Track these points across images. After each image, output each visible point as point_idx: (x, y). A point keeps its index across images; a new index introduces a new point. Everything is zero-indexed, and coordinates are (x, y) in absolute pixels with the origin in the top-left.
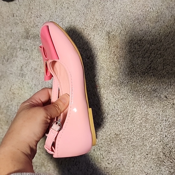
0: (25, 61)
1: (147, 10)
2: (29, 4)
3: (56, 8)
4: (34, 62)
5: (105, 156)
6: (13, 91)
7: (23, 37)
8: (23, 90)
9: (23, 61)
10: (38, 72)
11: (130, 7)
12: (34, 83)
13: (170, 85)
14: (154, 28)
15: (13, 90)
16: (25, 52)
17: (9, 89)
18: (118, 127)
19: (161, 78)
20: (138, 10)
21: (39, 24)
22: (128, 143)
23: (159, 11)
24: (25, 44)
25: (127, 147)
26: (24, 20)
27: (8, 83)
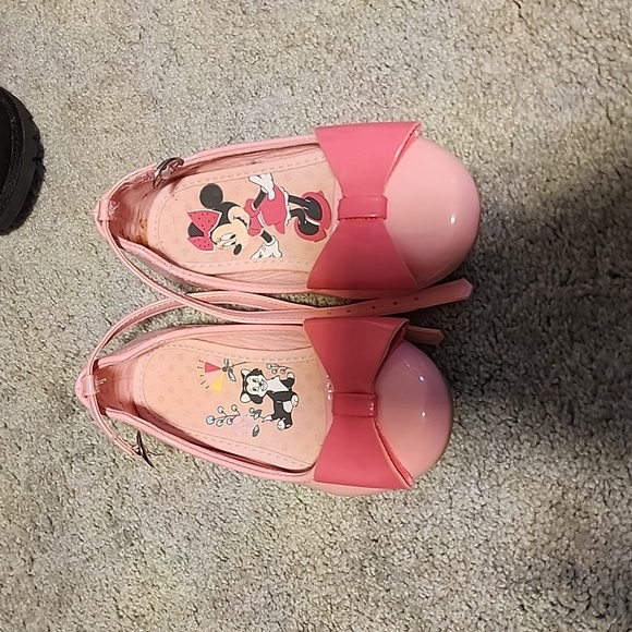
0: (106, 487)
1: (373, 79)
2: (11, 308)
3: (103, 264)
4: (140, 469)
5: (570, 599)
6: (130, 613)
7: (57, 419)
8: (160, 584)
9: (100, 492)
10: (172, 488)
11: (318, 108)
12: (181, 533)
13: (600, 232)
14: (429, 112)
15: (127, 607)
16: (89, 458)
17: (114, 616)
18: (542, 477)
19: (559, 234)
20: (349, 98)
21: (81, 344)
22: (610, 503)
23: (408, 59)
24: (76, 436)
25: (616, 518)
26: (27, 368)
27: (99, 596)
